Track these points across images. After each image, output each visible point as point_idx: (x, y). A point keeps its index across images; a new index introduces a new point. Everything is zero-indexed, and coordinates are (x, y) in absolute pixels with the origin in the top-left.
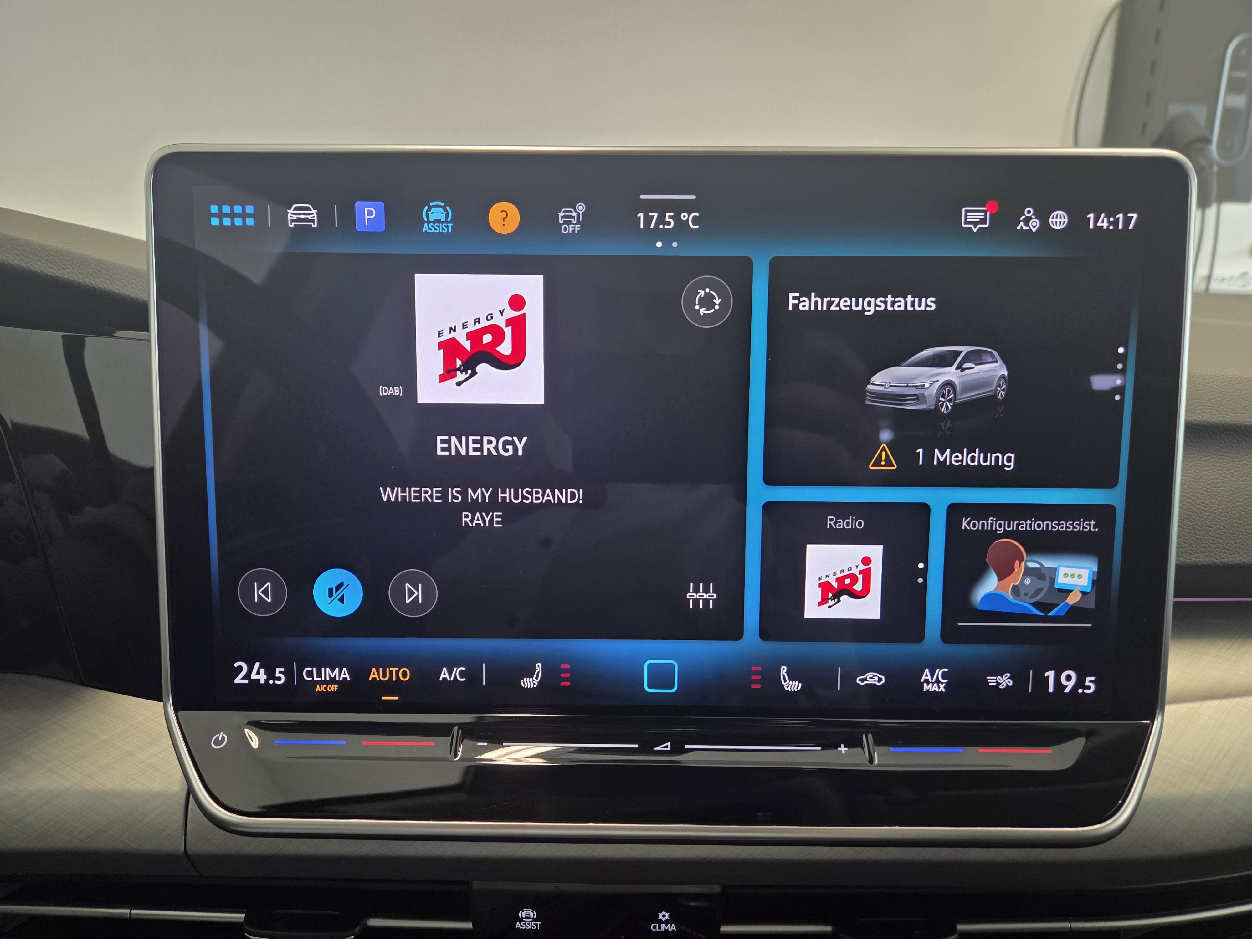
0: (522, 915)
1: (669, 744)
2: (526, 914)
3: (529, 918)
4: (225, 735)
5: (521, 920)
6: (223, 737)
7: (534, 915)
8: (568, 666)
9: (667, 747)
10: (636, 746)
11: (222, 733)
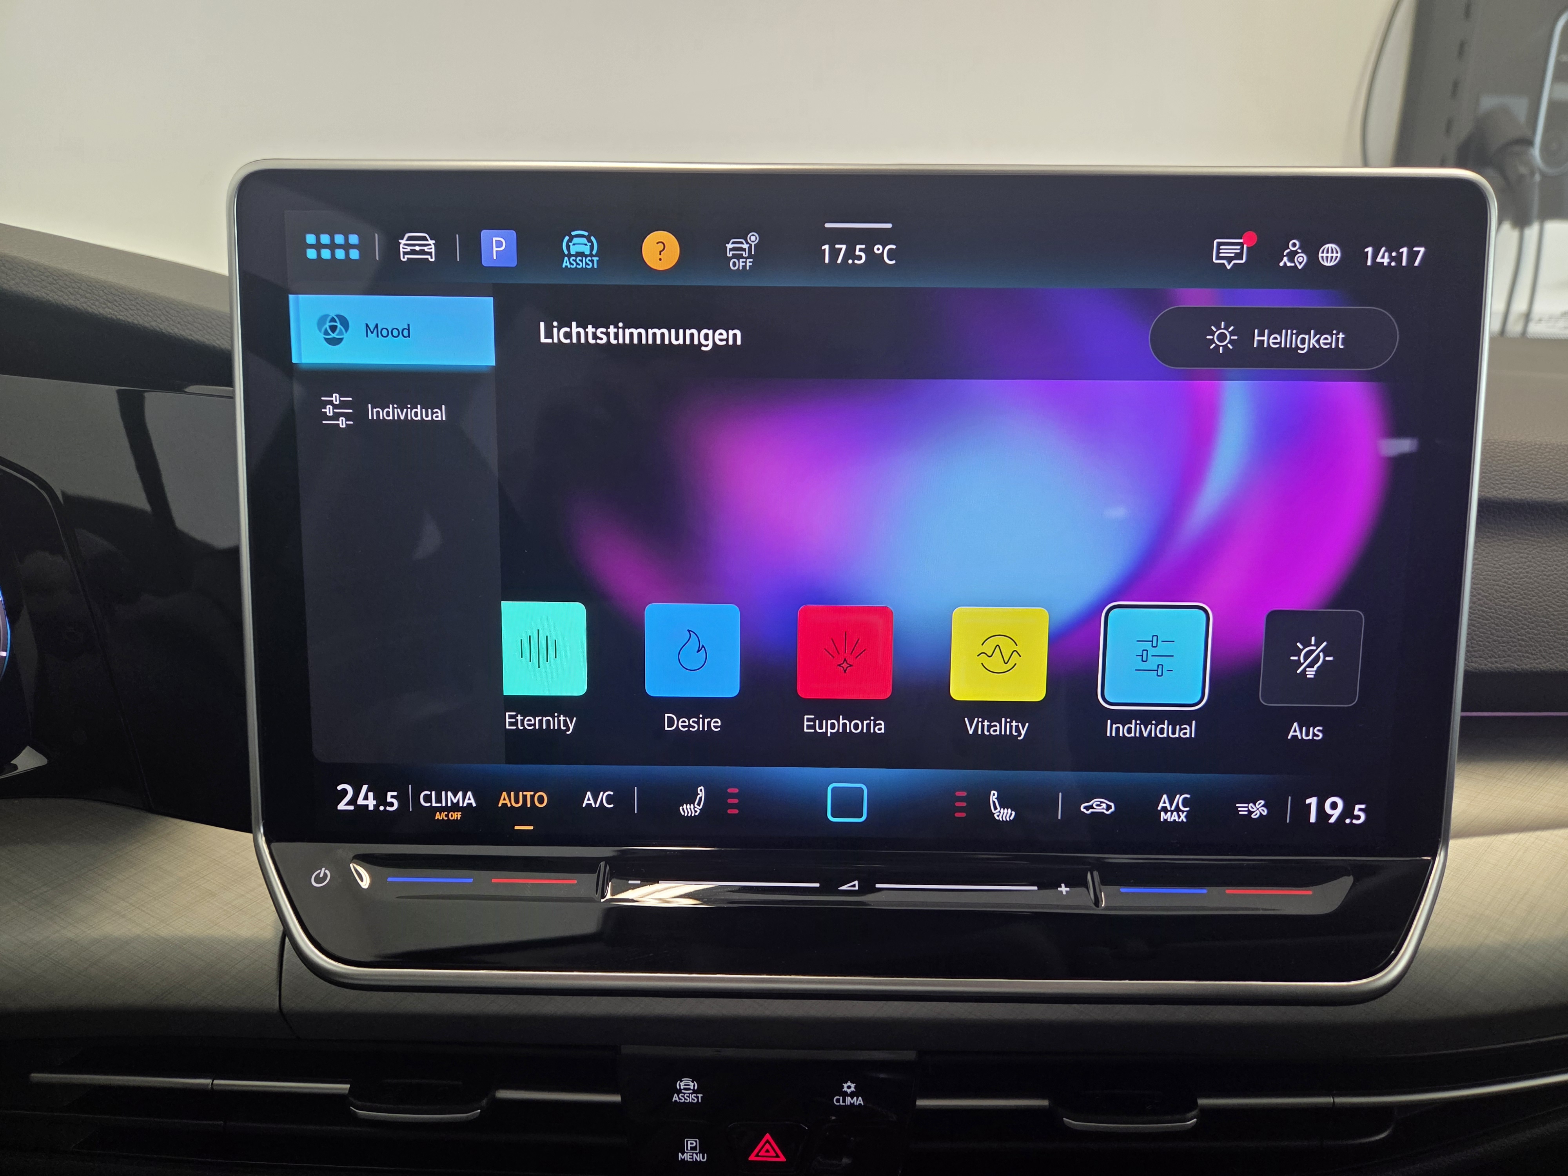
0: (680, 1085)
1: (856, 882)
2: (685, 1085)
3: (689, 1089)
4: (327, 872)
5: (679, 1092)
6: (325, 874)
7: (694, 1086)
8: (736, 791)
9: (854, 886)
10: (817, 885)
11: (323, 869)
